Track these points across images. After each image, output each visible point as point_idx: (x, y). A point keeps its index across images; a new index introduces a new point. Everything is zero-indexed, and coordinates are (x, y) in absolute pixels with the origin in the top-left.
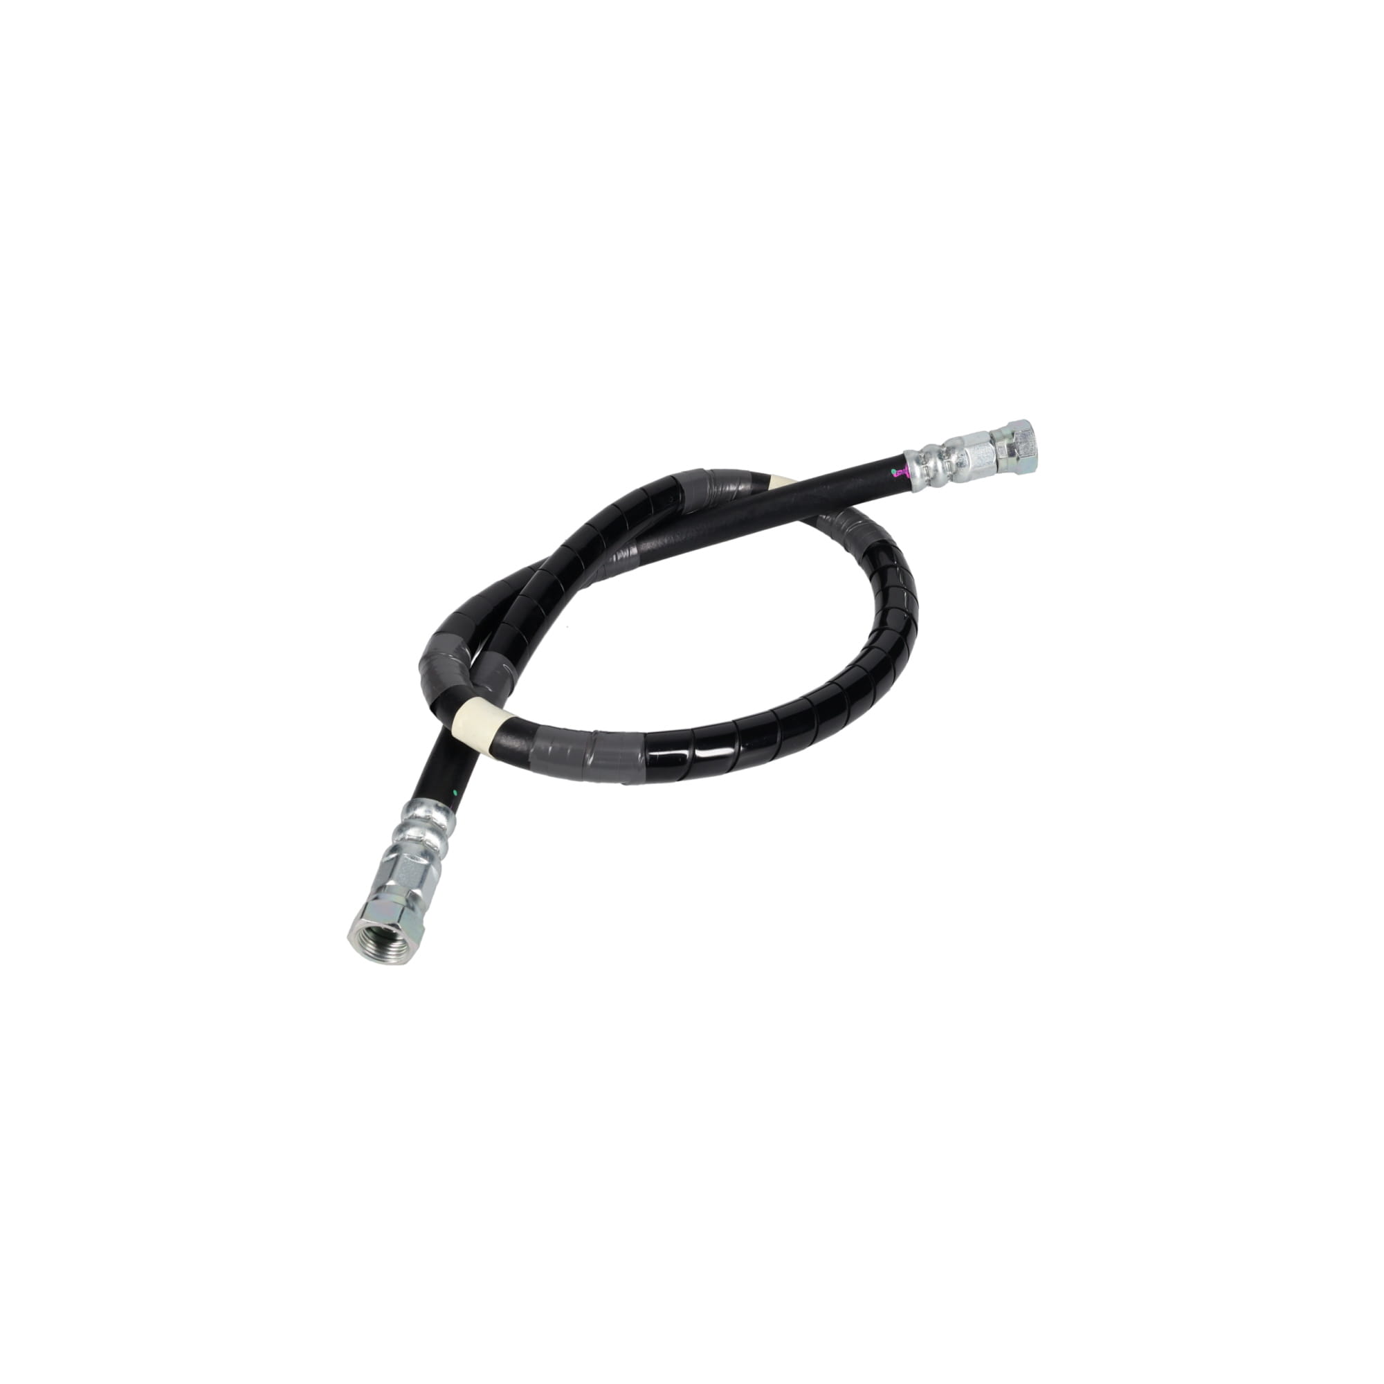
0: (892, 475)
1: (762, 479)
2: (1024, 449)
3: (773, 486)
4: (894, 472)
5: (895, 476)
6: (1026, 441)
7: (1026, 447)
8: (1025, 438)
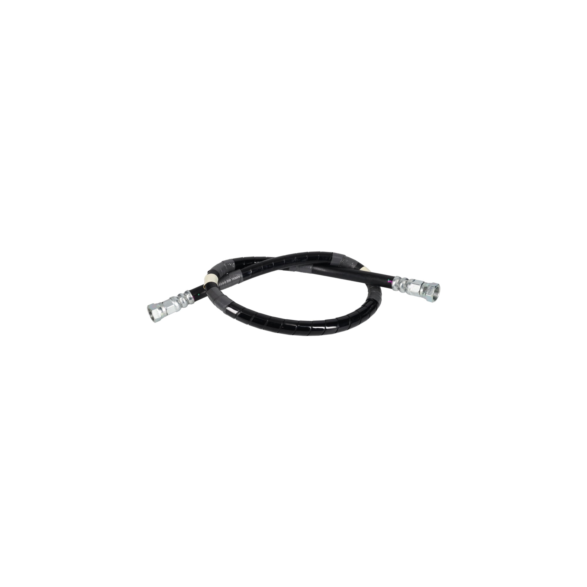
0: (388, 281)
1: (360, 266)
2: (428, 292)
3: (362, 269)
4: (389, 280)
5: (388, 282)
6: (431, 290)
7: (429, 292)
8: (431, 289)
